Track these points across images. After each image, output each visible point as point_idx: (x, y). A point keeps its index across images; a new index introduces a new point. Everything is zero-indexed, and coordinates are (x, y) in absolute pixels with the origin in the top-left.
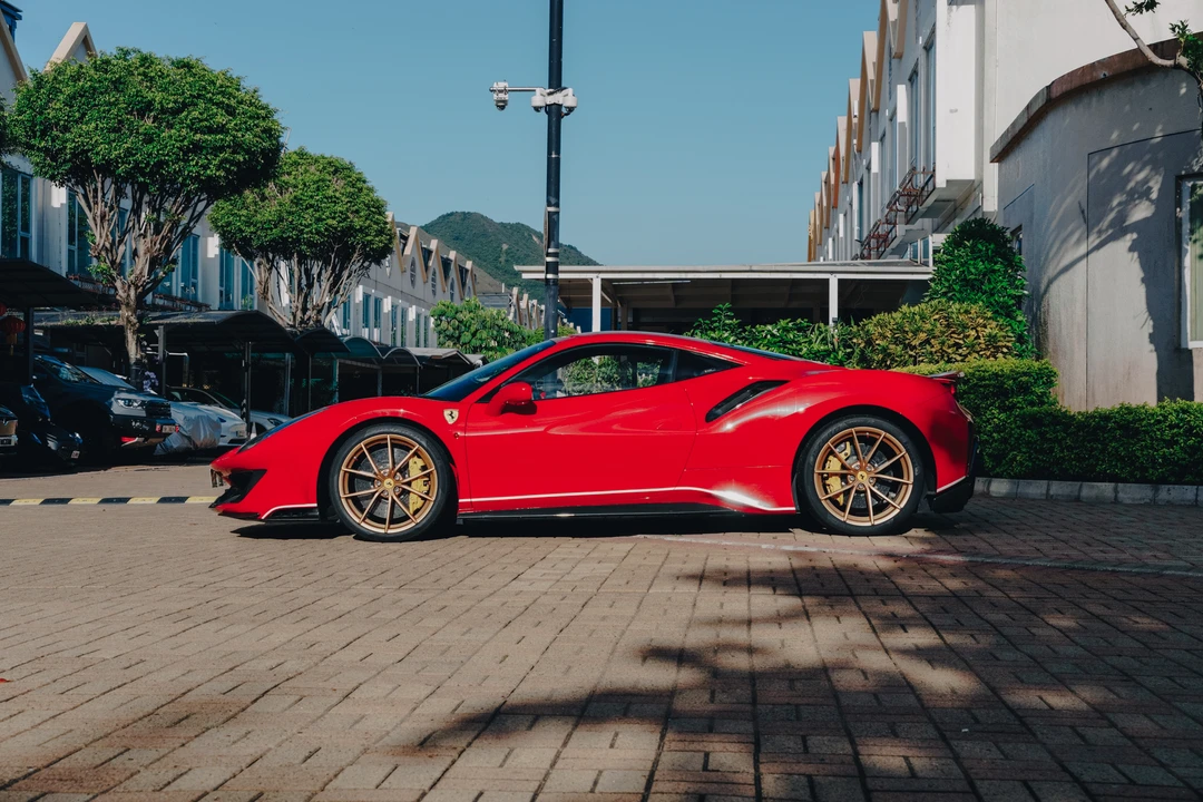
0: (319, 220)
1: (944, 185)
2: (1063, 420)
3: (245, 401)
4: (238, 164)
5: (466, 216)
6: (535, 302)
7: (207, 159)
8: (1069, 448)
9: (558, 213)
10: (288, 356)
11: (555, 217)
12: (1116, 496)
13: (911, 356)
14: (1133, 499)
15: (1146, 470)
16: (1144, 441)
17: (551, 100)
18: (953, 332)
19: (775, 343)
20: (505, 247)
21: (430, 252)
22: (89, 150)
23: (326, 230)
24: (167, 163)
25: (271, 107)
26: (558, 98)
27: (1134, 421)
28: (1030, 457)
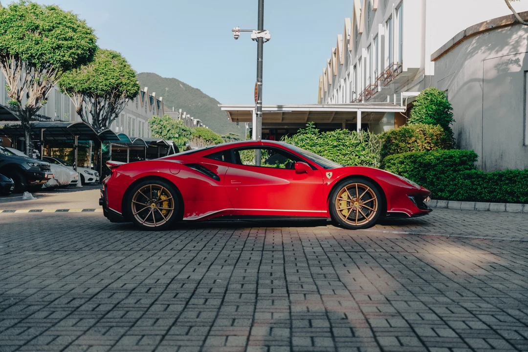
0: (107, 79)
1: (406, 70)
2: (482, 177)
3: (75, 163)
4: (78, 55)
5: (149, 74)
6: (189, 116)
7: (64, 52)
8: (485, 188)
9: (262, 85)
10: (91, 142)
11: (260, 87)
12: (506, 209)
13: (408, 147)
14: (513, 210)
15: (519, 197)
16: (519, 185)
17: (260, 35)
18: (427, 137)
19: (335, 140)
20: (167, 89)
21: (144, 93)
22: (8, 48)
23: (110, 84)
24: (45, 54)
25: (92, 29)
26: (262, 35)
27: (514, 177)
28: (467, 192)
